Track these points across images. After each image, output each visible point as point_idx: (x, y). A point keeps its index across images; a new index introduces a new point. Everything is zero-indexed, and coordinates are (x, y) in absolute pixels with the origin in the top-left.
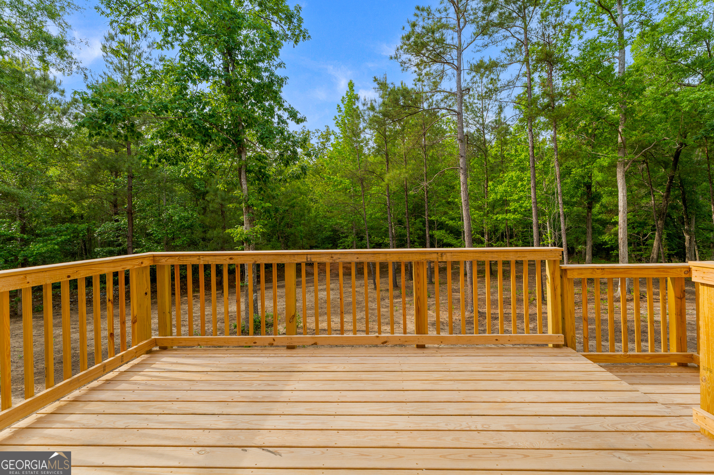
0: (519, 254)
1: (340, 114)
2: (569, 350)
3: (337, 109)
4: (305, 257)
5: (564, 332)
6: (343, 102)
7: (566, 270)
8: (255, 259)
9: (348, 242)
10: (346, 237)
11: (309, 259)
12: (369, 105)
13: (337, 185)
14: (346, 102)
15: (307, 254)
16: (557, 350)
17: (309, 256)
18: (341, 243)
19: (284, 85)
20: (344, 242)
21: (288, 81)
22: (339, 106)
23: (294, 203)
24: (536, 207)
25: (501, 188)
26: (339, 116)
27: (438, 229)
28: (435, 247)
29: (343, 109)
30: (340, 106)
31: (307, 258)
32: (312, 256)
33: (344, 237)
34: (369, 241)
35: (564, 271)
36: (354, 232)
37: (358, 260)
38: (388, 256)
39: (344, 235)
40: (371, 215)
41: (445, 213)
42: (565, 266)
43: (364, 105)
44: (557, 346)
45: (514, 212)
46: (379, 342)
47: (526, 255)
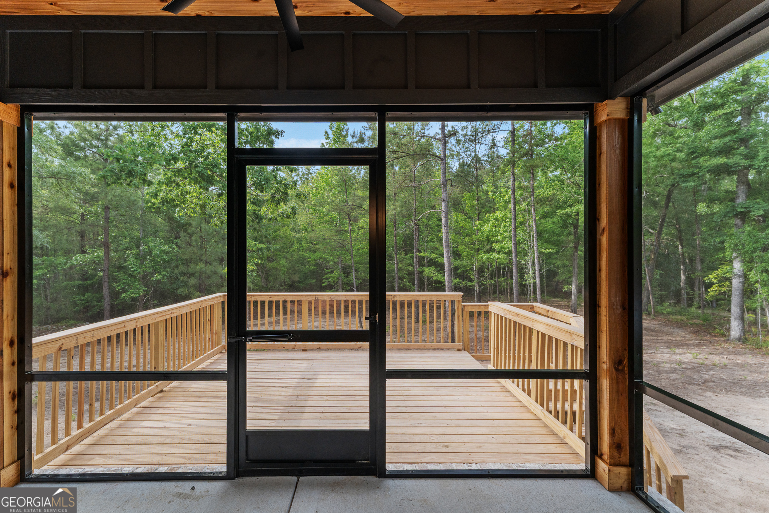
1: (327, 141)
2: (465, 352)
3: (325, 135)
5: (463, 342)
6: (331, 129)
8: (285, 298)
9: (334, 278)
10: (332, 272)
12: (358, 138)
13: (324, 216)
14: (334, 129)
15: (316, 295)
16: (457, 352)
18: (327, 279)
19: (280, 137)
20: (329, 278)
21: (284, 134)
22: (326, 132)
23: (277, 236)
24: (516, 248)
25: (486, 228)
26: (327, 143)
27: (428, 266)
28: (395, 291)
29: (331, 136)
30: (328, 133)
31: (316, 298)
33: (329, 273)
34: (356, 276)
35: (464, 307)
36: (340, 267)
37: (345, 299)
39: (329, 271)
40: (359, 249)
43: (353, 137)
44: (459, 350)
45: (499, 252)
46: (357, 347)
47: (442, 297)
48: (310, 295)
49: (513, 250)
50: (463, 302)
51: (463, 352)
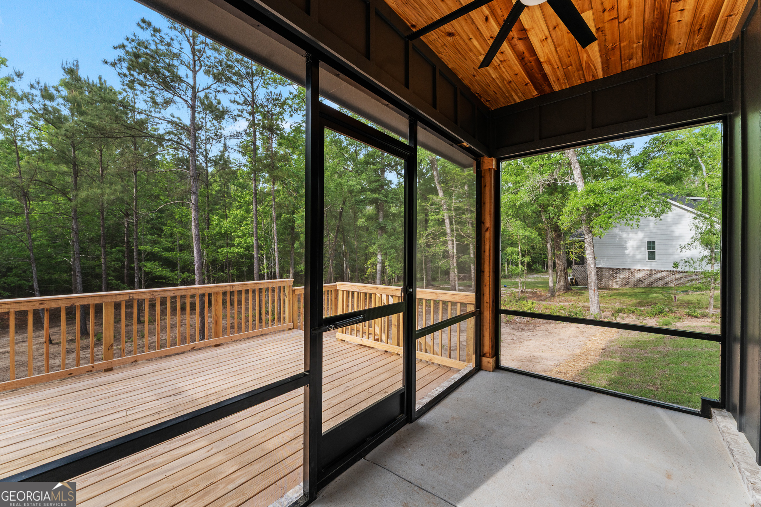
0: (274, 284)
2: (295, 330)
4: (128, 296)
5: (293, 322)
7: (294, 290)
8: (73, 302)
11: (131, 298)
15: (130, 294)
16: (290, 331)
17: (131, 295)
24: (257, 243)
27: (146, 260)
31: (129, 297)
32: (134, 295)
35: (294, 291)
38: (197, 291)
41: (155, 242)
42: (294, 288)
44: (290, 329)
45: (237, 246)
46: (189, 348)
47: (277, 283)
48: (120, 294)
49: (255, 245)
50: (293, 286)
51: (293, 330)
